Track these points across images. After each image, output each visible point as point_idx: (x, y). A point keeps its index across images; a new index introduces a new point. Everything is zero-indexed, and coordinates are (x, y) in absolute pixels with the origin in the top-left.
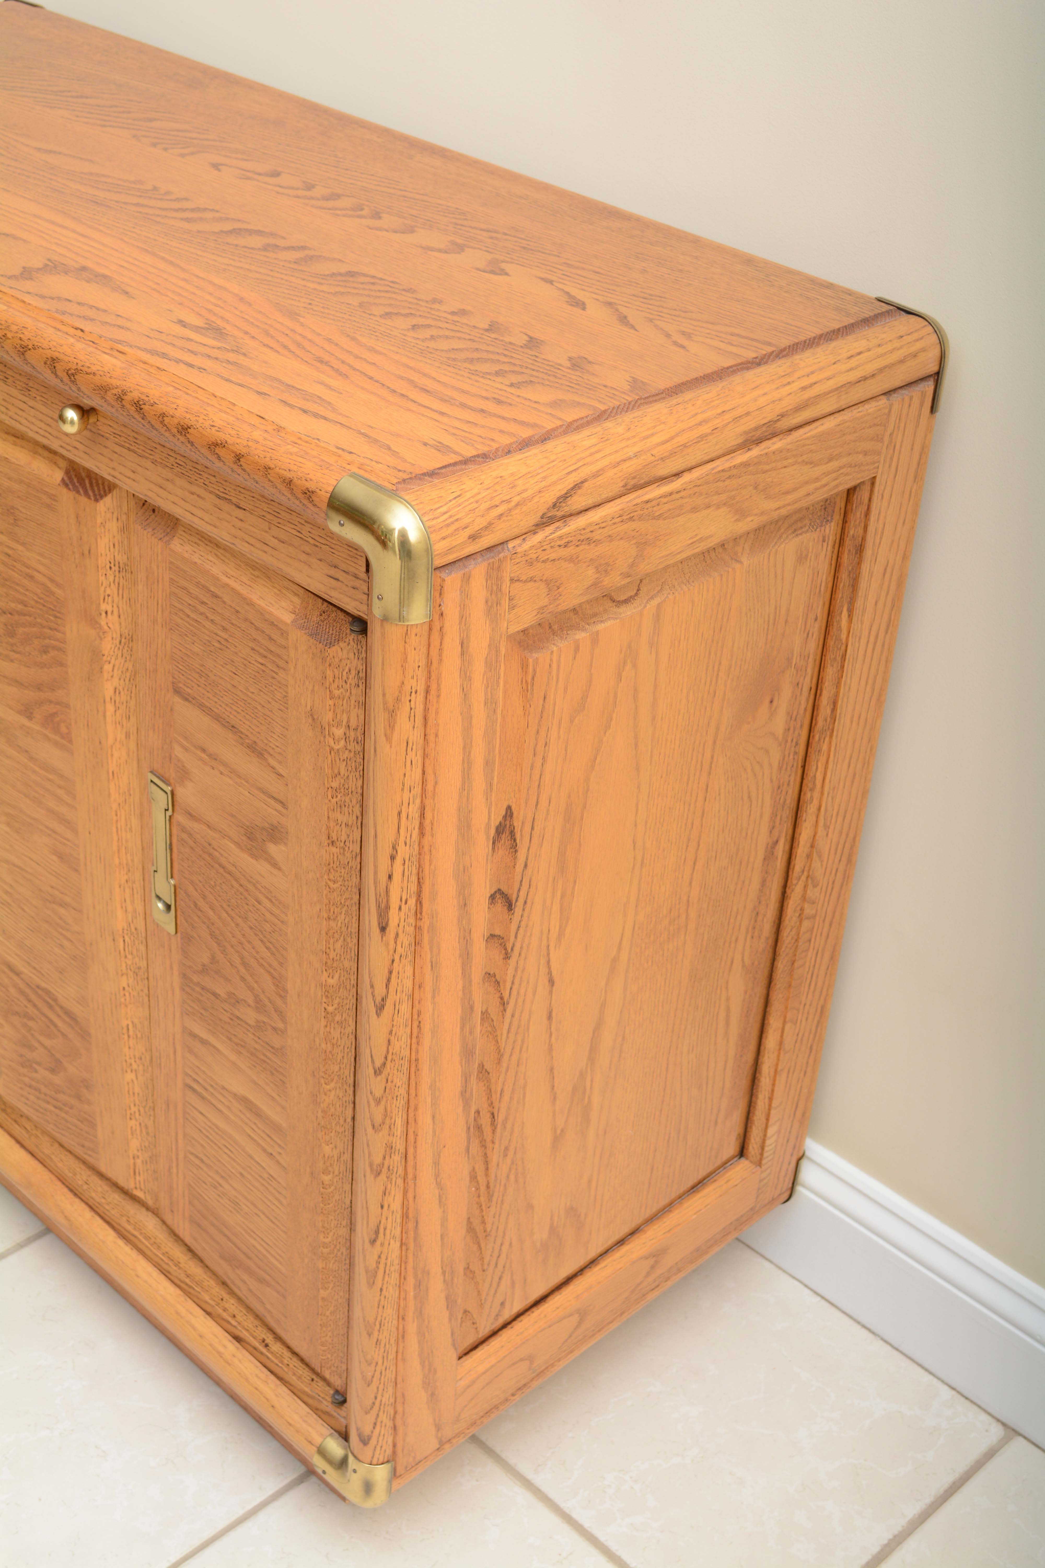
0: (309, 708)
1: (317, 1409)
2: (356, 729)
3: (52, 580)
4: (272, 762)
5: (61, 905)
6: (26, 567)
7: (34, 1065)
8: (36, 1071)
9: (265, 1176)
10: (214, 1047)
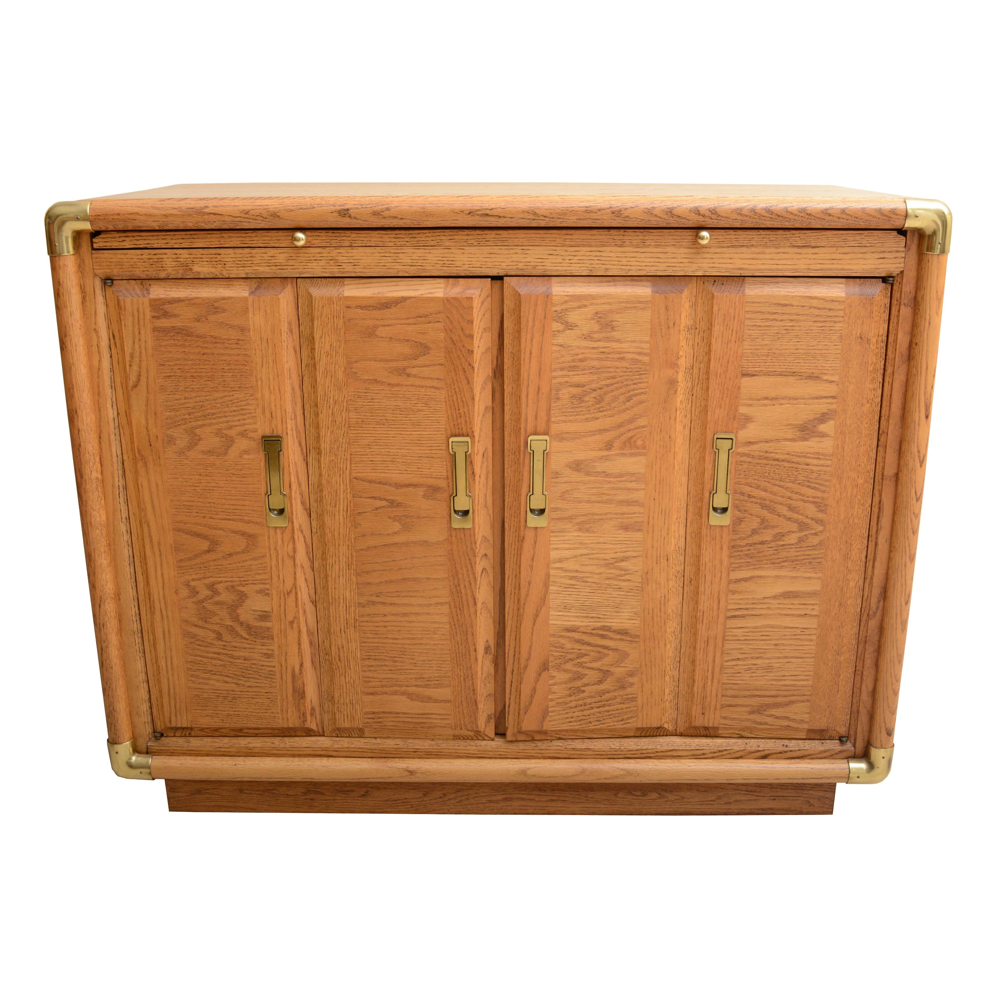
0: (858, 334)
1: (832, 755)
2: (882, 336)
3: (640, 354)
4: (825, 377)
5: (622, 561)
6: (619, 354)
7: (583, 688)
8: (584, 691)
9: (798, 631)
10: (758, 577)
